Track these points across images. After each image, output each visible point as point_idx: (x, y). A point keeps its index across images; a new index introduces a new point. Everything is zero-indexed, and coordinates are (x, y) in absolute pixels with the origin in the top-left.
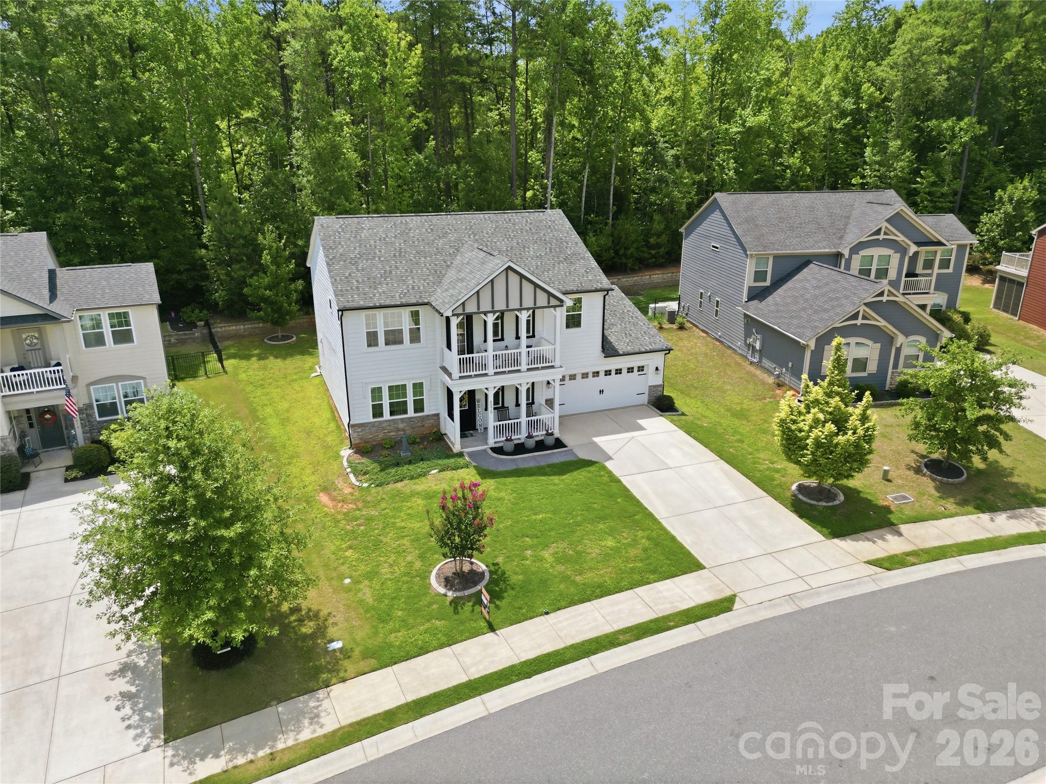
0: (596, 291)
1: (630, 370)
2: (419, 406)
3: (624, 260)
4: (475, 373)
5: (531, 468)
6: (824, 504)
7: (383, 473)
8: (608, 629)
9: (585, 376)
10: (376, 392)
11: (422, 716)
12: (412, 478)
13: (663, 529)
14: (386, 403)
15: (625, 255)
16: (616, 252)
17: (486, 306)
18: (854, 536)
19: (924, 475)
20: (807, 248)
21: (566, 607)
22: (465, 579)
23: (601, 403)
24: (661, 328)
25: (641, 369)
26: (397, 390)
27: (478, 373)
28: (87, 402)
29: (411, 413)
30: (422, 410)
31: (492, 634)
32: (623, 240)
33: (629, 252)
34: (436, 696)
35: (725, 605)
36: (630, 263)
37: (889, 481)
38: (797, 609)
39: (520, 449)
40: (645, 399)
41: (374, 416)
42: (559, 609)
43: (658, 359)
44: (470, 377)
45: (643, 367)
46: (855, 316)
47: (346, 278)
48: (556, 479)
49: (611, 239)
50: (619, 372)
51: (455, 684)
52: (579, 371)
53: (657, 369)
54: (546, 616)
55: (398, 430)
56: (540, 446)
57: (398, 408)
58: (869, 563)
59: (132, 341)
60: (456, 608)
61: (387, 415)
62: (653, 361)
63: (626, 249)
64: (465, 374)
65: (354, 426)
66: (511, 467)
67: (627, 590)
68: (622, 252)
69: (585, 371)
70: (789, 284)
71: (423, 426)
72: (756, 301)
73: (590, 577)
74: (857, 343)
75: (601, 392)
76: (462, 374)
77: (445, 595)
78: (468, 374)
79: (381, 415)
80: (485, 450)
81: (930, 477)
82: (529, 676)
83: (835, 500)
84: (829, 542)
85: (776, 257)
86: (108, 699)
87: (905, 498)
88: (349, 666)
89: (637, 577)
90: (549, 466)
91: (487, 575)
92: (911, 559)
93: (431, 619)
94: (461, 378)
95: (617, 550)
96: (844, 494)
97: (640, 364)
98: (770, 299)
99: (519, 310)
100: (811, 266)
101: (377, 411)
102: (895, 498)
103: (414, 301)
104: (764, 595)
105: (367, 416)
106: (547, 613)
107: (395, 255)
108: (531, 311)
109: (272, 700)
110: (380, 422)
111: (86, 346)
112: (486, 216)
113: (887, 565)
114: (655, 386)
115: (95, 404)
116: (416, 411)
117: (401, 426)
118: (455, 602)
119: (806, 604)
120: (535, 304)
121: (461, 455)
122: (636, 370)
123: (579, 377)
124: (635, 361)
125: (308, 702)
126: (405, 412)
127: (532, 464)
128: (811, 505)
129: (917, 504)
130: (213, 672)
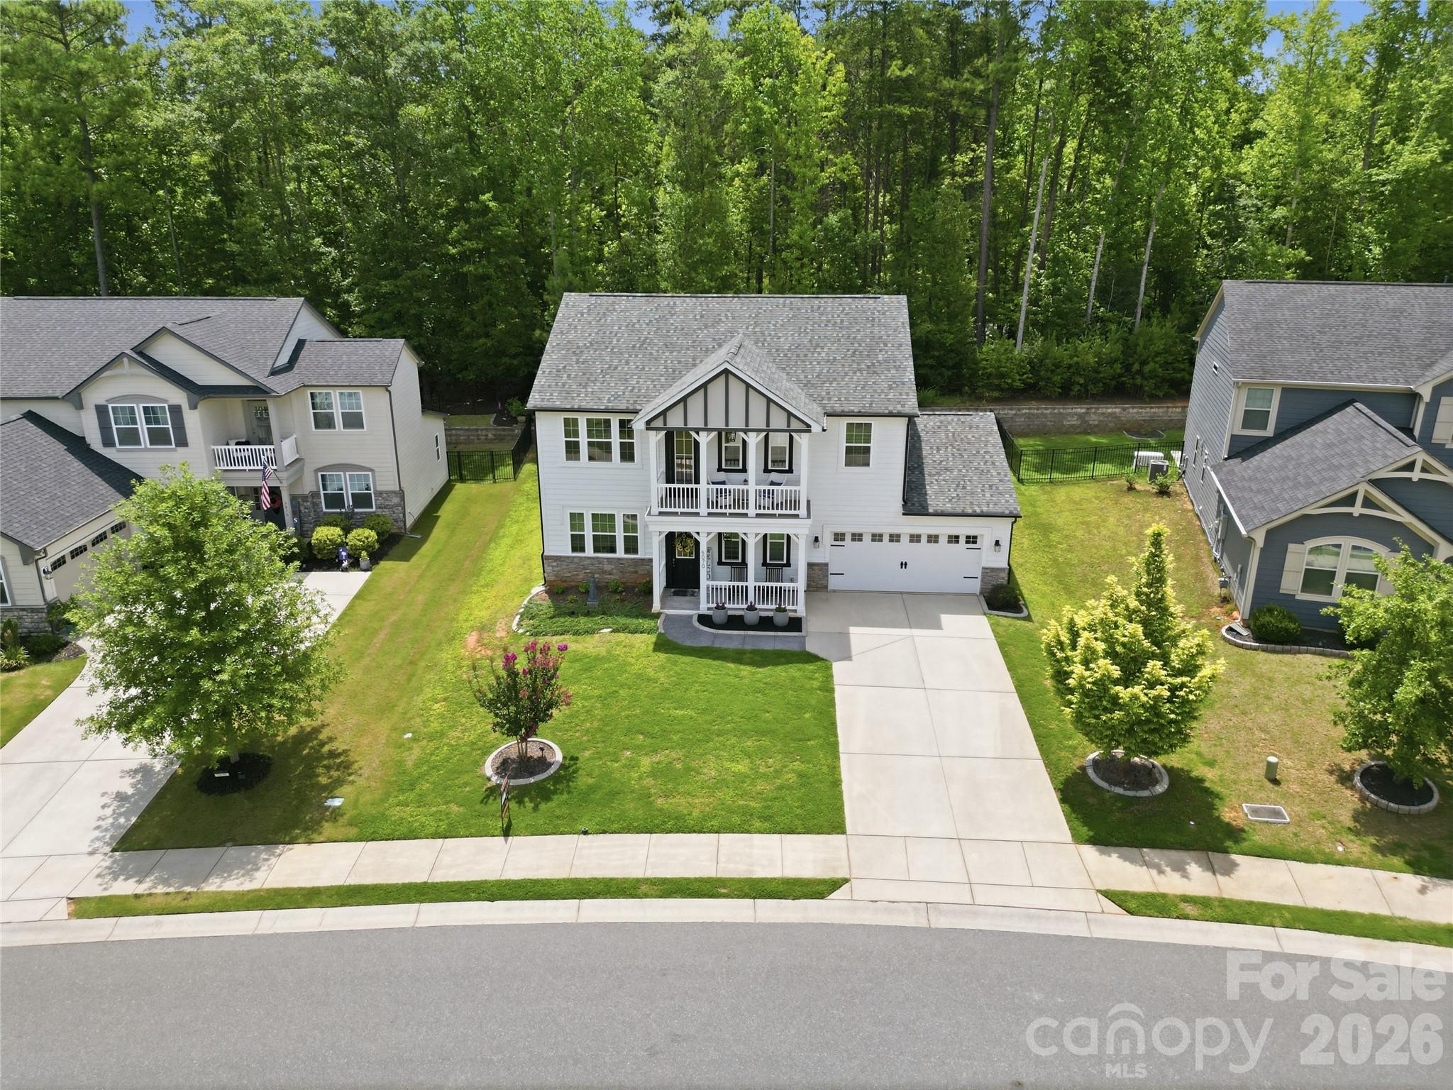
0: (891, 415)
1: (954, 539)
2: (631, 545)
3: (1139, 381)
4: (682, 510)
5: (727, 650)
6: (1120, 791)
7: (548, 621)
8: (637, 873)
9: (877, 538)
10: (576, 519)
11: (342, 905)
12: (576, 633)
13: (834, 769)
14: (589, 534)
15: (1139, 372)
16: (1127, 368)
17: (695, 421)
18: (1125, 849)
19: (1353, 788)
20: (1349, 378)
21: (615, 832)
22: (526, 765)
23: (903, 581)
24: (1131, 488)
25: (972, 540)
26: (605, 521)
27: (686, 510)
28: (314, 489)
29: (620, 553)
30: (636, 551)
31: (502, 838)
32: (1139, 349)
33: (1147, 368)
34: (375, 888)
35: (819, 889)
36: (1148, 386)
37: (1276, 782)
38: (923, 923)
39: (735, 622)
40: (976, 586)
41: (574, 550)
42: (604, 832)
43: (1001, 529)
44: (675, 514)
45: (975, 537)
46: (1350, 500)
47: (558, 371)
48: (746, 670)
49: (1119, 346)
50: (933, 539)
51: (407, 881)
52: (867, 530)
53: (997, 543)
54: (582, 836)
55: (604, 572)
56: (766, 624)
57: (605, 544)
58: (1108, 894)
59: (362, 427)
60: (487, 797)
61: (589, 551)
62: (989, 531)
63: (1144, 363)
64: (668, 510)
65: (549, 558)
66: (704, 643)
67: (710, 832)
68: (1136, 367)
69: (877, 531)
70: (1298, 438)
71: (636, 572)
72: (1239, 460)
73: (678, 803)
74: (1354, 548)
75: (904, 565)
76: (664, 510)
77: (489, 779)
78: (673, 510)
79: (583, 550)
80: (691, 617)
81: (1361, 791)
82: (492, 898)
83: (1145, 788)
84: (1073, 848)
85: (1287, 391)
86: (104, 794)
87: (1277, 814)
88: (328, 829)
89: (736, 819)
90: (754, 652)
91: (552, 770)
92: (1189, 909)
93: (450, 802)
94: (661, 513)
95: (741, 778)
96: (1171, 785)
97: (972, 533)
98: (1256, 460)
99: (746, 431)
100: (1350, 409)
101: (578, 543)
102: (1255, 812)
103: (623, 406)
104: (891, 892)
105: (565, 549)
106: (585, 833)
107: (634, 347)
108: (764, 434)
109: (230, 840)
110: (581, 558)
111: (317, 427)
112: (788, 301)
113: (1133, 905)
114: (993, 570)
115: (322, 492)
116: (627, 551)
117: (608, 567)
118: (493, 791)
119: (943, 922)
120: (768, 424)
121: (657, 616)
122: (962, 540)
123: (867, 539)
124: (963, 527)
125: (260, 852)
126: (613, 550)
127: (734, 645)
128: (1097, 787)
129: (1292, 829)
130: (204, 796)
